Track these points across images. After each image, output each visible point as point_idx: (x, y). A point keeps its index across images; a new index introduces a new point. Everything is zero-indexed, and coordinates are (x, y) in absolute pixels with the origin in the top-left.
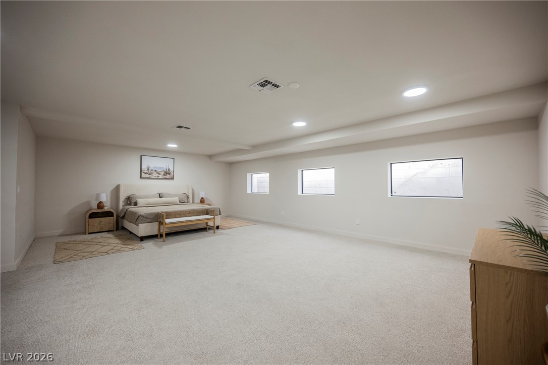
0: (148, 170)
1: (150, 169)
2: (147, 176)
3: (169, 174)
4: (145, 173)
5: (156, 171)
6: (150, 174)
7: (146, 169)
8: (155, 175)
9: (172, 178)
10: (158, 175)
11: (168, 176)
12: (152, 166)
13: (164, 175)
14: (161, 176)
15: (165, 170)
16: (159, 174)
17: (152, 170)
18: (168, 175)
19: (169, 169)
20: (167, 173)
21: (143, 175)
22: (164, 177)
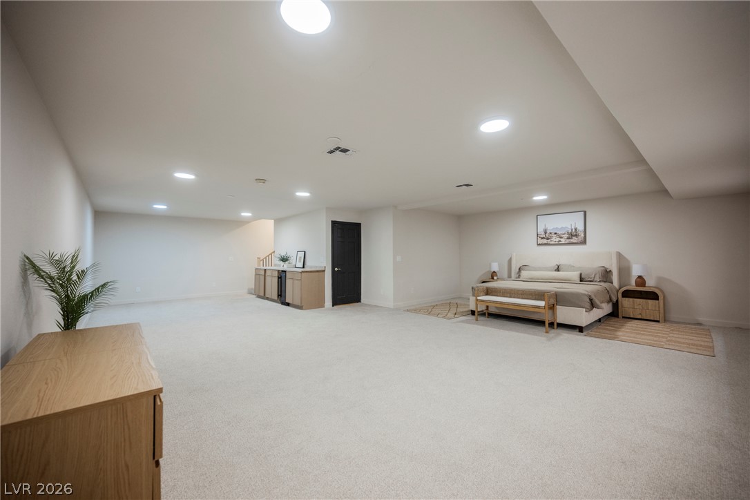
0: (546, 233)
1: (548, 232)
2: (545, 241)
3: (576, 236)
4: (542, 238)
5: (556, 234)
6: (548, 239)
7: (543, 233)
8: (555, 239)
9: (584, 242)
10: (559, 239)
11: (574, 240)
12: (550, 228)
13: (568, 238)
14: (563, 241)
15: (570, 231)
16: (561, 238)
17: (551, 233)
18: (576, 238)
19: (576, 229)
20: (572, 235)
21: (541, 241)
22: (568, 241)
